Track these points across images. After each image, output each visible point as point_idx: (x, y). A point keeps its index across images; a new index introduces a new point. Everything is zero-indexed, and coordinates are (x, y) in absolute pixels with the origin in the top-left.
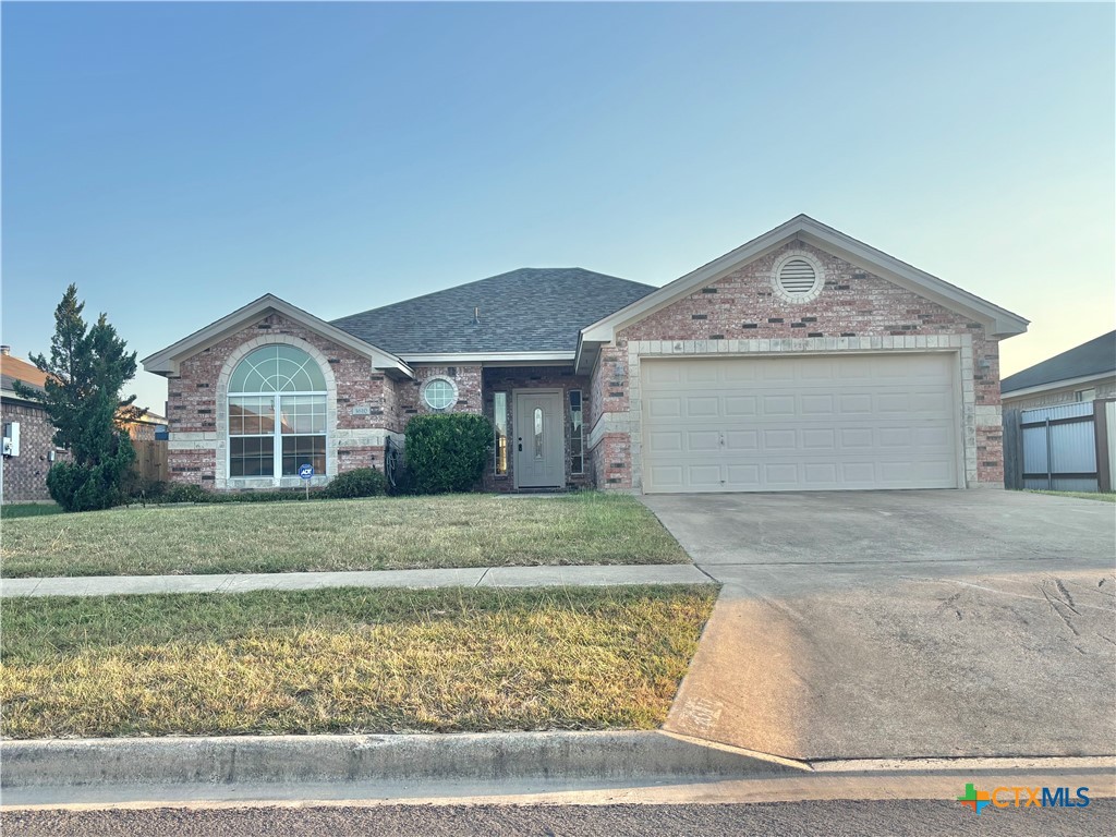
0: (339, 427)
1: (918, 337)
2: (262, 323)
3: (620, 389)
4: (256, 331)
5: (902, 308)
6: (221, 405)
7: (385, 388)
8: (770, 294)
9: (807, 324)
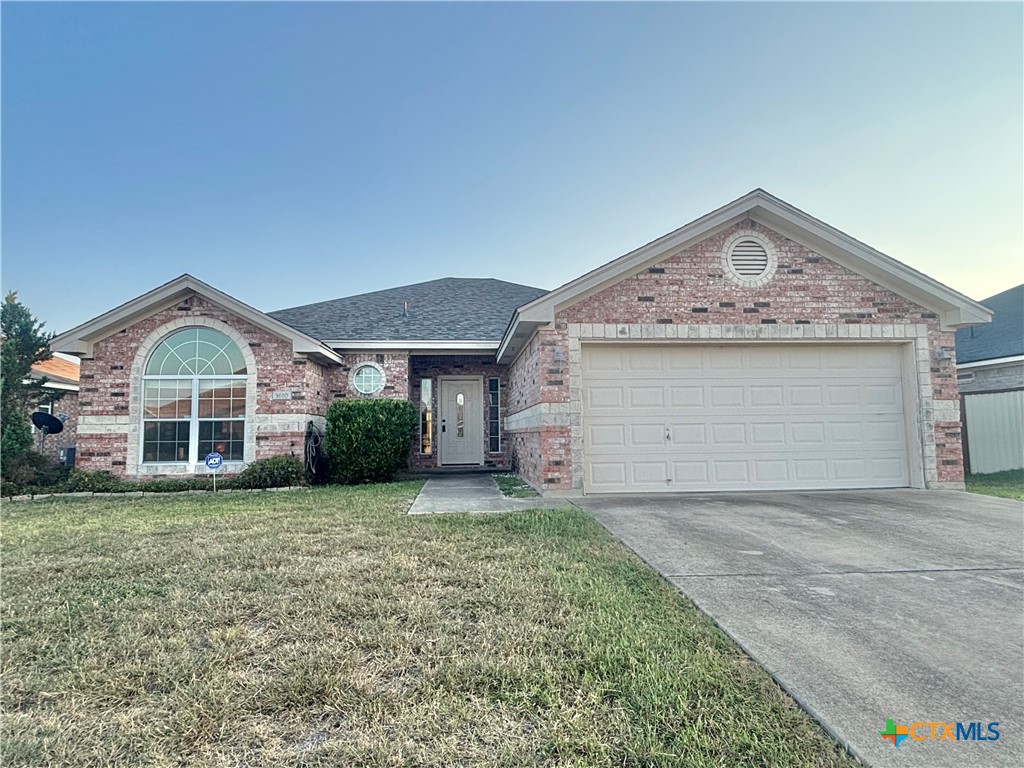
0: (258, 412)
1: (874, 326)
2: (182, 305)
3: (559, 377)
4: (176, 312)
5: (856, 294)
6: (135, 388)
7: (309, 373)
8: (721, 276)
9: (760, 310)
